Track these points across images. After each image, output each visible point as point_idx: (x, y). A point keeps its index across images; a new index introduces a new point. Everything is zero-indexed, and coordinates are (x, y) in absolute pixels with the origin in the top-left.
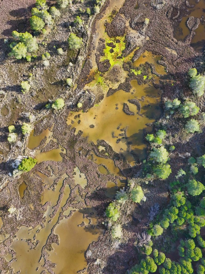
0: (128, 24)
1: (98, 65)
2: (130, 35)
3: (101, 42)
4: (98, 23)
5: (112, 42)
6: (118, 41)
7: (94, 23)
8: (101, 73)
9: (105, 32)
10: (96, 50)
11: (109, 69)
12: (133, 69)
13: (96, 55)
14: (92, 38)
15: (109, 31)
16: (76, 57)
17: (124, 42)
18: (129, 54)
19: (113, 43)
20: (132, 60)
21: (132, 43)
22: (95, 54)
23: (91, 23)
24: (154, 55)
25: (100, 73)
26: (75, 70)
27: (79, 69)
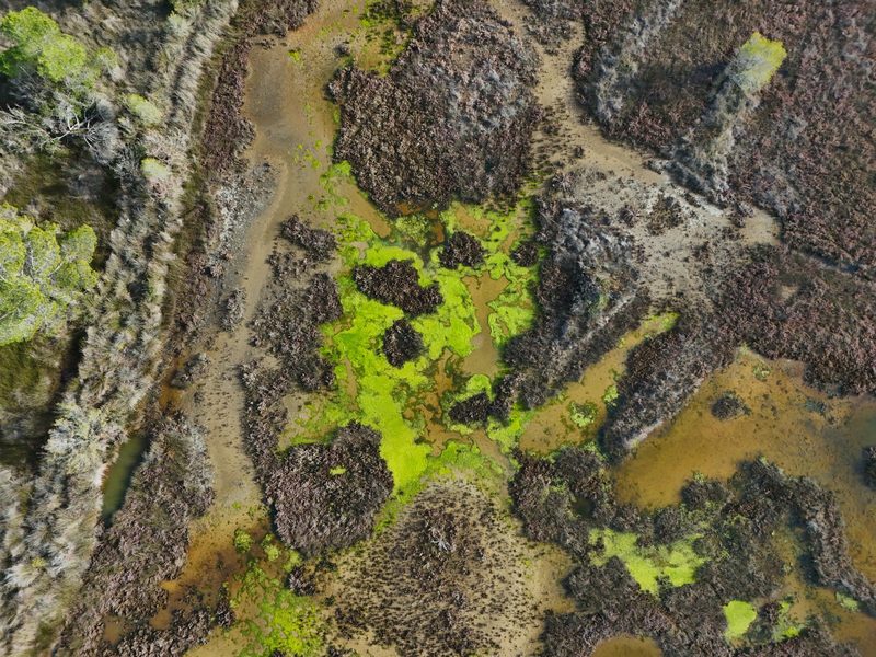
0: (554, 87)
1: (263, 480)
2: (581, 195)
3: (300, 254)
4: (262, 68)
5: (401, 254)
6: (461, 252)
7: (224, 78)
8: (295, 558)
9: (336, 160)
10: (243, 334)
11: (380, 527)
12: (618, 529)
13: (243, 384)
14: (200, 214)
15: (377, 150)
16: (41, 397)
17: (523, 256)
18: (572, 373)
19: (418, 264)
20: (608, 437)
21: (604, 276)
22: (240, 374)
23: (195, 67)
24: (822, 397)
25: (284, 559)
26: (29, 530)
27: (69, 527)
